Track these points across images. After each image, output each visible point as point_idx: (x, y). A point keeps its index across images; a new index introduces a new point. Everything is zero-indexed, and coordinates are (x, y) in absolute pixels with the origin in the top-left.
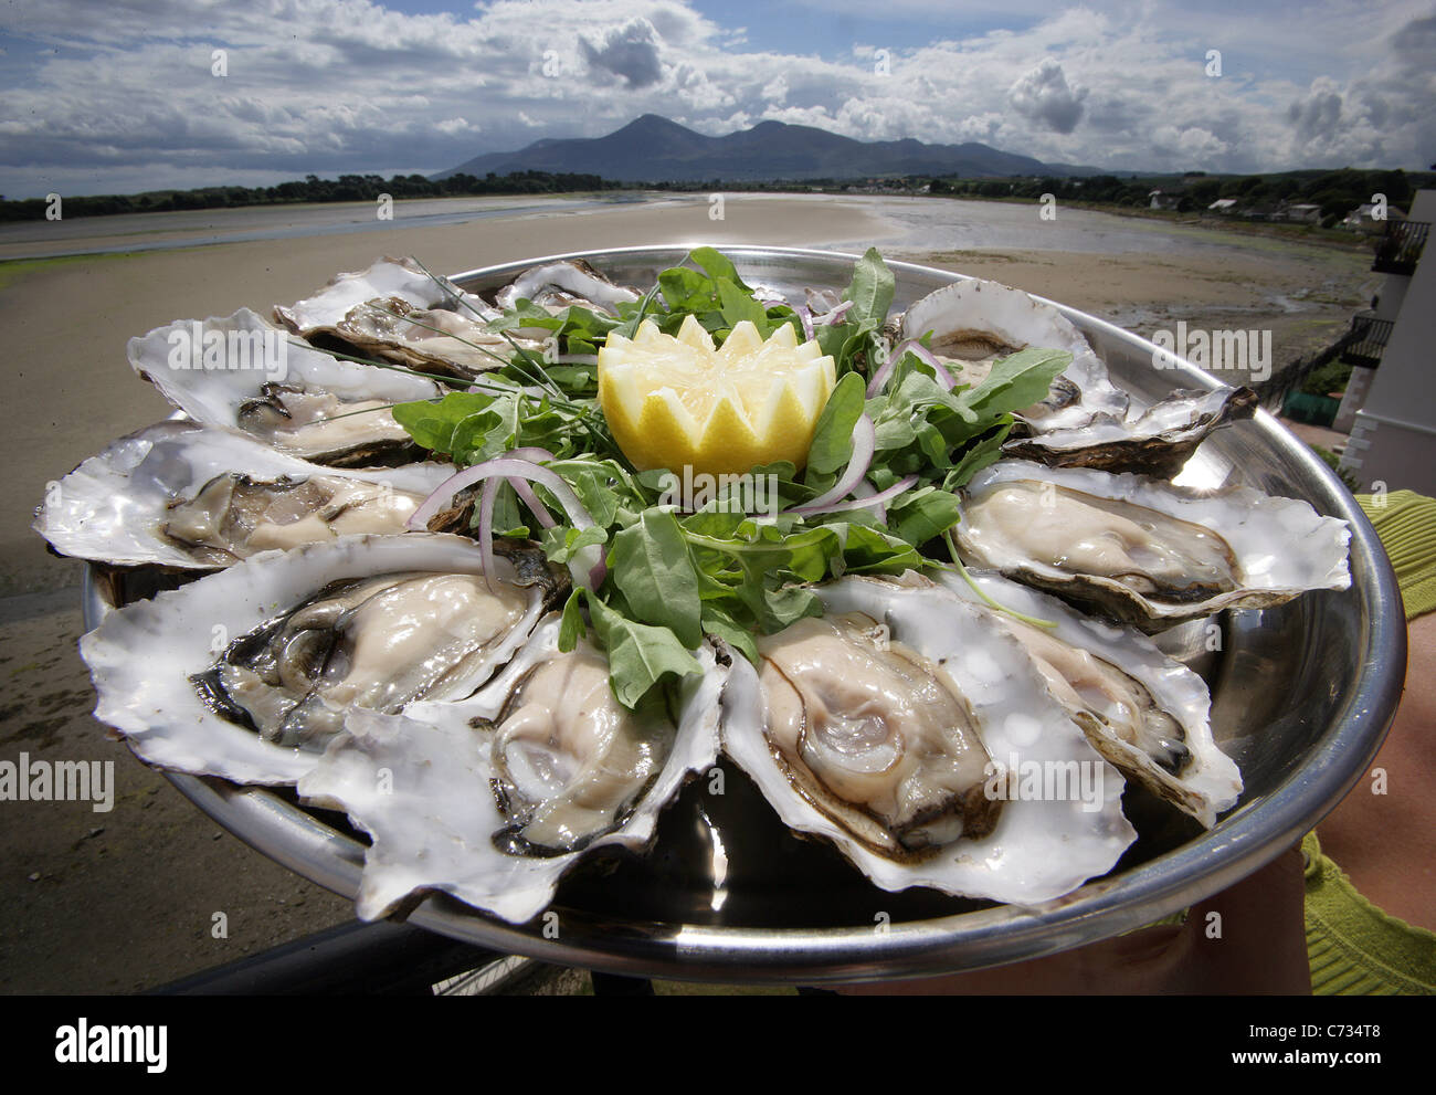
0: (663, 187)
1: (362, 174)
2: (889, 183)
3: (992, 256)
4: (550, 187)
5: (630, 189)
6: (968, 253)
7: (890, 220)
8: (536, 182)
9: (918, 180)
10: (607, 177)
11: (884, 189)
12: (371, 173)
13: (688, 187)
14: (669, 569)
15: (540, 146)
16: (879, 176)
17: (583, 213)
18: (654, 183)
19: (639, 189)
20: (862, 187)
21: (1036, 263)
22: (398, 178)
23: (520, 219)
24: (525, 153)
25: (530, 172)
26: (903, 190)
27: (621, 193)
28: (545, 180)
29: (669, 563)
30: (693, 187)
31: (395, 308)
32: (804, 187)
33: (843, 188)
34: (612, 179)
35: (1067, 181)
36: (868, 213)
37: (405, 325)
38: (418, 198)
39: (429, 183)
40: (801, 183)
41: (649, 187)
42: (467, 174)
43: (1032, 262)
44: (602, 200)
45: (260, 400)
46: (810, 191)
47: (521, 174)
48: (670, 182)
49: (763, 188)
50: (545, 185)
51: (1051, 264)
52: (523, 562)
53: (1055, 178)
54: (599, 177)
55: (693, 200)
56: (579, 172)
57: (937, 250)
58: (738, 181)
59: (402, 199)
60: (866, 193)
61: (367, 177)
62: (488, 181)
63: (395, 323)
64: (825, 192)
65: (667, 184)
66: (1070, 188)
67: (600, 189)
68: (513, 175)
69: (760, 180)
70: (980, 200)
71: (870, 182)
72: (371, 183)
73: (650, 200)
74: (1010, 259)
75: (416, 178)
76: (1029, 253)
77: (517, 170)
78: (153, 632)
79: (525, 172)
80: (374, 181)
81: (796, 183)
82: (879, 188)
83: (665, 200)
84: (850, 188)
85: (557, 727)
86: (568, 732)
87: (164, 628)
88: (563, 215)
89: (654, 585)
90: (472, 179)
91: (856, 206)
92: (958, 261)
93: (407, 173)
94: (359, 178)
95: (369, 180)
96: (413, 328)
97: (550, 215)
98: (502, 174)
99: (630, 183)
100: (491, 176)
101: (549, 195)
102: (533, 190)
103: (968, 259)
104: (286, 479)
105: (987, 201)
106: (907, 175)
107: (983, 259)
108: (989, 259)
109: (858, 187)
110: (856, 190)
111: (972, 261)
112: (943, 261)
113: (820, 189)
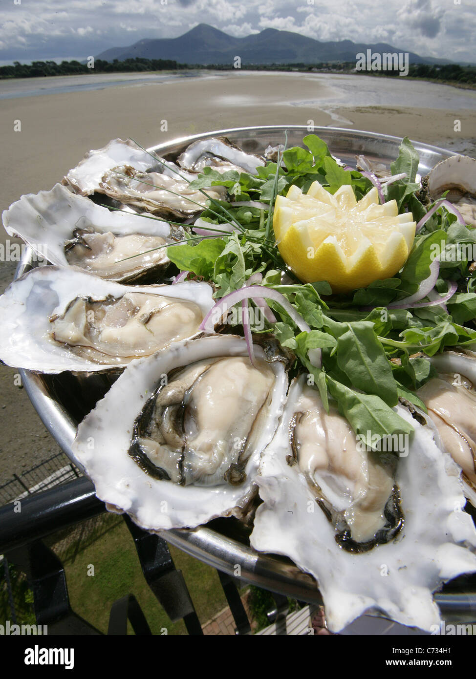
0: (211, 68)
1: (44, 60)
2: (335, 67)
3: (389, 110)
4: (148, 68)
5: (193, 69)
6: (376, 108)
7: (334, 88)
8: (140, 64)
9: (351, 65)
10: (180, 61)
11: (332, 70)
12: (49, 60)
13: (224, 68)
14: (373, 361)
15: (143, 43)
16: (329, 62)
17: (167, 83)
18: (206, 65)
19: (197, 69)
20: (320, 68)
21: (412, 114)
22: (65, 63)
23: (132, 86)
24: (135, 47)
25: (137, 58)
26: (342, 70)
27: (188, 71)
28: (146, 63)
29: (373, 357)
30: (227, 68)
31: (128, 172)
32: (288, 68)
33: (309, 69)
34: (182, 63)
35: (432, 67)
36: (323, 84)
37: (134, 183)
38: (77, 74)
39: (82, 65)
40: (287, 66)
41: (203, 68)
42: (102, 60)
43: (410, 114)
44: (177, 75)
45: (74, 240)
46: (291, 71)
47: (132, 60)
48: (214, 65)
49: (265, 68)
50: (146, 66)
51: (420, 115)
52: (268, 347)
53: (426, 65)
54: (175, 62)
55: (227, 75)
56: (164, 58)
57: (359, 106)
58: (252, 64)
59: (68, 75)
60: (322, 72)
61: (47, 62)
62: (114, 64)
63: (129, 182)
64: (300, 71)
65: (213, 66)
66: (433, 71)
67: (176, 69)
68: (128, 61)
69: (264, 63)
70: (384, 77)
71: (324, 65)
72: (49, 66)
73: (203, 75)
74: (399, 112)
75: (74, 63)
76: (408, 108)
77: (130, 58)
78: (100, 428)
79: (135, 59)
80: (51, 65)
81: (283, 66)
82: (329, 69)
83: (212, 75)
84: (313, 69)
85: (331, 458)
86: (339, 462)
87: (104, 424)
88: (156, 84)
89: (368, 371)
90: (105, 63)
91: (316, 80)
92: (370, 112)
93: (69, 60)
94: (42, 63)
95: (48, 64)
96: (140, 185)
97: (150, 84)
98: (122, 60)
99: (193, 65)
100: (116, 61)
101: (149, 72)
102: (139, 69)
103: (376, 111)
104: (111, 296)
105: (387, 77)
106: (344, 62)
107: (383, 111)
108: (386, 111)
109: (318, 68)
110: (316, 70)
111: (378, 112)
112: (362, 112)
113: (297, 69)
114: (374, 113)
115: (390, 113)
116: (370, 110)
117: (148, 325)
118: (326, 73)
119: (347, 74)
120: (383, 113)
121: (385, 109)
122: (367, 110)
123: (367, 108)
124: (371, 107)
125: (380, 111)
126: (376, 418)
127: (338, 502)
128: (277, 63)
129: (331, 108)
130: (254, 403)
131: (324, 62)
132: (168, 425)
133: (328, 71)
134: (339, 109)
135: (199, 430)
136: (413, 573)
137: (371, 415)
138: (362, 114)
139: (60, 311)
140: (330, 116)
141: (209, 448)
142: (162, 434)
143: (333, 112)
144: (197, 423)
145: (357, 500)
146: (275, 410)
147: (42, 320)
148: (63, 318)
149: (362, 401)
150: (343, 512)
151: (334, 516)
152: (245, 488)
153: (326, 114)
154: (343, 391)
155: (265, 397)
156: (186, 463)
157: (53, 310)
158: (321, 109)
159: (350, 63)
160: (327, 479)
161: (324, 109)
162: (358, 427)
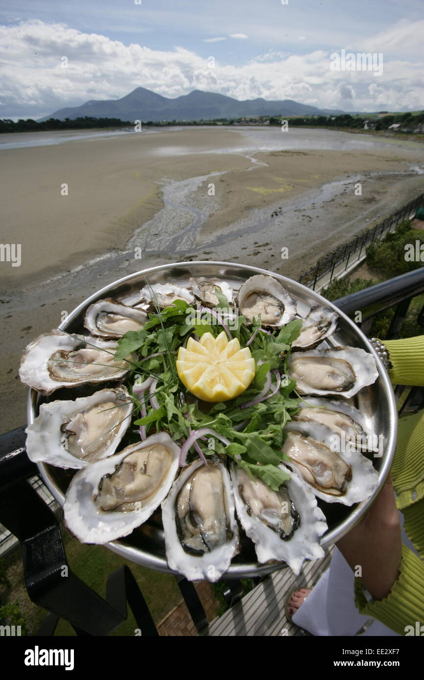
2: (251, 121)
3: (297, 153)
6: (286, 152)
8: (90, 123)
9: (264, 119)
11: (250, 123)
16: (247, 117)
20: (240, 122)
21: (315, 155)
25: (86, 117)
26: (257, 123)
28: (93, 122)
32: (214, 123)
33: (231, 123)
34: (126, 121)
39: (37, 123)
40: (213, 121)
43: (313, 155)
46: (217, 125)
47: (82, 119)
49: (195, 124)
51: (322, 156)
53: (324, 116)
56: (109, 117)
60: (241, 125)
64: (223, 125)
66: (330, 121)
71: (243, 120)
74: (304, 154)
81: (210, 121)
84: (234, 123)
86: (266, 502)
106: (259, 116)
107: (293, 154)
108: (295, 154)
109: (238, 122)
110: (237, 124)
111: (288, 155)
112: (276, 156)
113: (221, 124)
114: (286, 156)
115: (298, 155)
116: (282, 154)
117: (147, 473)
118: (244, 125)
119: (262, 125)
120: (292, 156)
121: (294, 153)
122: (280, 153)
123: (279, 152)
124: (282, 152)
125: (290, 154)
126: (275, 477)
127: (274, 521)
128: (205, 119)
129: (251, 153)
130: (220, 492)
131: (242, 117)
132: (190, 526)
133: (246, 124)
134: (257, 154)
135: (203, 519)
136: (311, 538)
137: (272, 477)
138: (275, 157)
139: (96, 491)
140: (250, 160)
141: (212, 527)
142: (190, 532)
143: (252, 157)
144: (200, 516)
145: (280, 516)
146: (229, 491)
147: (90, 503)
148: (100, 495)
149: (266, 471)
150: (278, 525)
151: (276, 528)
152: (235, 538)
153: (246, 158)
154: (256, 469)
155: (222, 486)
156: (206, 541)
157: (92, 493)
158: (243, 155)
159: (263, 117)
160: (266, 513)
161: (245, 155)
162: (269, 484)
